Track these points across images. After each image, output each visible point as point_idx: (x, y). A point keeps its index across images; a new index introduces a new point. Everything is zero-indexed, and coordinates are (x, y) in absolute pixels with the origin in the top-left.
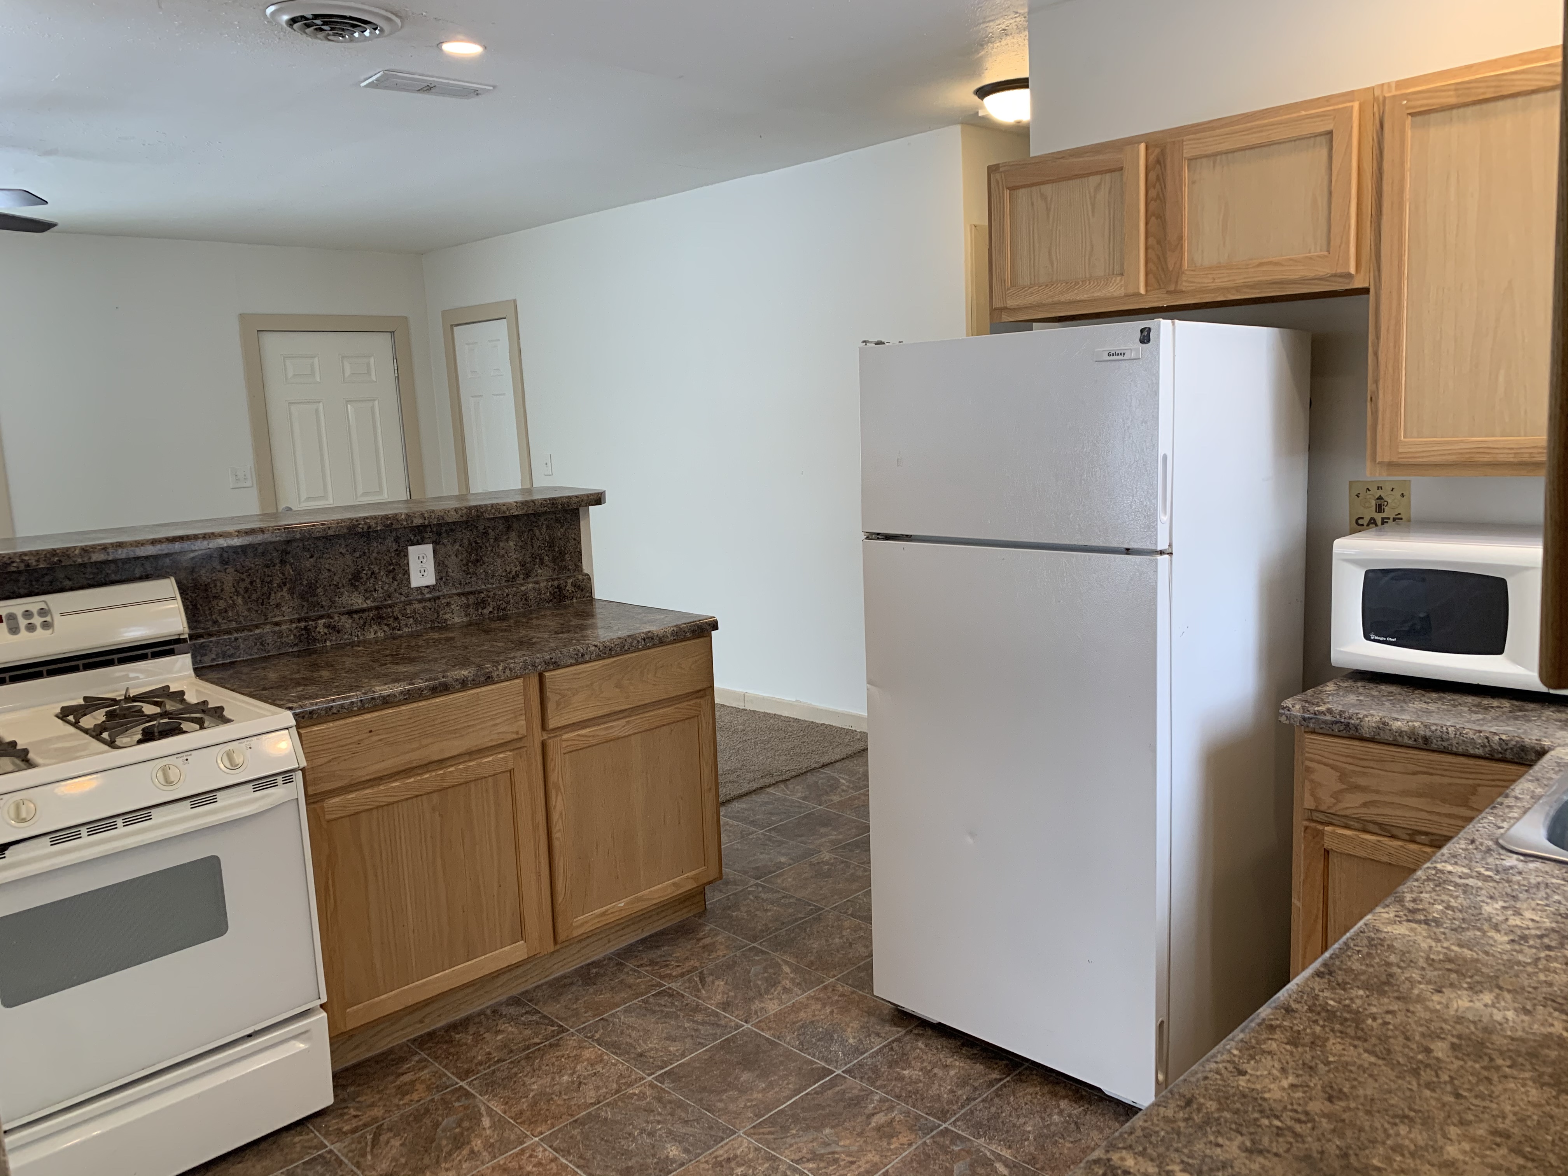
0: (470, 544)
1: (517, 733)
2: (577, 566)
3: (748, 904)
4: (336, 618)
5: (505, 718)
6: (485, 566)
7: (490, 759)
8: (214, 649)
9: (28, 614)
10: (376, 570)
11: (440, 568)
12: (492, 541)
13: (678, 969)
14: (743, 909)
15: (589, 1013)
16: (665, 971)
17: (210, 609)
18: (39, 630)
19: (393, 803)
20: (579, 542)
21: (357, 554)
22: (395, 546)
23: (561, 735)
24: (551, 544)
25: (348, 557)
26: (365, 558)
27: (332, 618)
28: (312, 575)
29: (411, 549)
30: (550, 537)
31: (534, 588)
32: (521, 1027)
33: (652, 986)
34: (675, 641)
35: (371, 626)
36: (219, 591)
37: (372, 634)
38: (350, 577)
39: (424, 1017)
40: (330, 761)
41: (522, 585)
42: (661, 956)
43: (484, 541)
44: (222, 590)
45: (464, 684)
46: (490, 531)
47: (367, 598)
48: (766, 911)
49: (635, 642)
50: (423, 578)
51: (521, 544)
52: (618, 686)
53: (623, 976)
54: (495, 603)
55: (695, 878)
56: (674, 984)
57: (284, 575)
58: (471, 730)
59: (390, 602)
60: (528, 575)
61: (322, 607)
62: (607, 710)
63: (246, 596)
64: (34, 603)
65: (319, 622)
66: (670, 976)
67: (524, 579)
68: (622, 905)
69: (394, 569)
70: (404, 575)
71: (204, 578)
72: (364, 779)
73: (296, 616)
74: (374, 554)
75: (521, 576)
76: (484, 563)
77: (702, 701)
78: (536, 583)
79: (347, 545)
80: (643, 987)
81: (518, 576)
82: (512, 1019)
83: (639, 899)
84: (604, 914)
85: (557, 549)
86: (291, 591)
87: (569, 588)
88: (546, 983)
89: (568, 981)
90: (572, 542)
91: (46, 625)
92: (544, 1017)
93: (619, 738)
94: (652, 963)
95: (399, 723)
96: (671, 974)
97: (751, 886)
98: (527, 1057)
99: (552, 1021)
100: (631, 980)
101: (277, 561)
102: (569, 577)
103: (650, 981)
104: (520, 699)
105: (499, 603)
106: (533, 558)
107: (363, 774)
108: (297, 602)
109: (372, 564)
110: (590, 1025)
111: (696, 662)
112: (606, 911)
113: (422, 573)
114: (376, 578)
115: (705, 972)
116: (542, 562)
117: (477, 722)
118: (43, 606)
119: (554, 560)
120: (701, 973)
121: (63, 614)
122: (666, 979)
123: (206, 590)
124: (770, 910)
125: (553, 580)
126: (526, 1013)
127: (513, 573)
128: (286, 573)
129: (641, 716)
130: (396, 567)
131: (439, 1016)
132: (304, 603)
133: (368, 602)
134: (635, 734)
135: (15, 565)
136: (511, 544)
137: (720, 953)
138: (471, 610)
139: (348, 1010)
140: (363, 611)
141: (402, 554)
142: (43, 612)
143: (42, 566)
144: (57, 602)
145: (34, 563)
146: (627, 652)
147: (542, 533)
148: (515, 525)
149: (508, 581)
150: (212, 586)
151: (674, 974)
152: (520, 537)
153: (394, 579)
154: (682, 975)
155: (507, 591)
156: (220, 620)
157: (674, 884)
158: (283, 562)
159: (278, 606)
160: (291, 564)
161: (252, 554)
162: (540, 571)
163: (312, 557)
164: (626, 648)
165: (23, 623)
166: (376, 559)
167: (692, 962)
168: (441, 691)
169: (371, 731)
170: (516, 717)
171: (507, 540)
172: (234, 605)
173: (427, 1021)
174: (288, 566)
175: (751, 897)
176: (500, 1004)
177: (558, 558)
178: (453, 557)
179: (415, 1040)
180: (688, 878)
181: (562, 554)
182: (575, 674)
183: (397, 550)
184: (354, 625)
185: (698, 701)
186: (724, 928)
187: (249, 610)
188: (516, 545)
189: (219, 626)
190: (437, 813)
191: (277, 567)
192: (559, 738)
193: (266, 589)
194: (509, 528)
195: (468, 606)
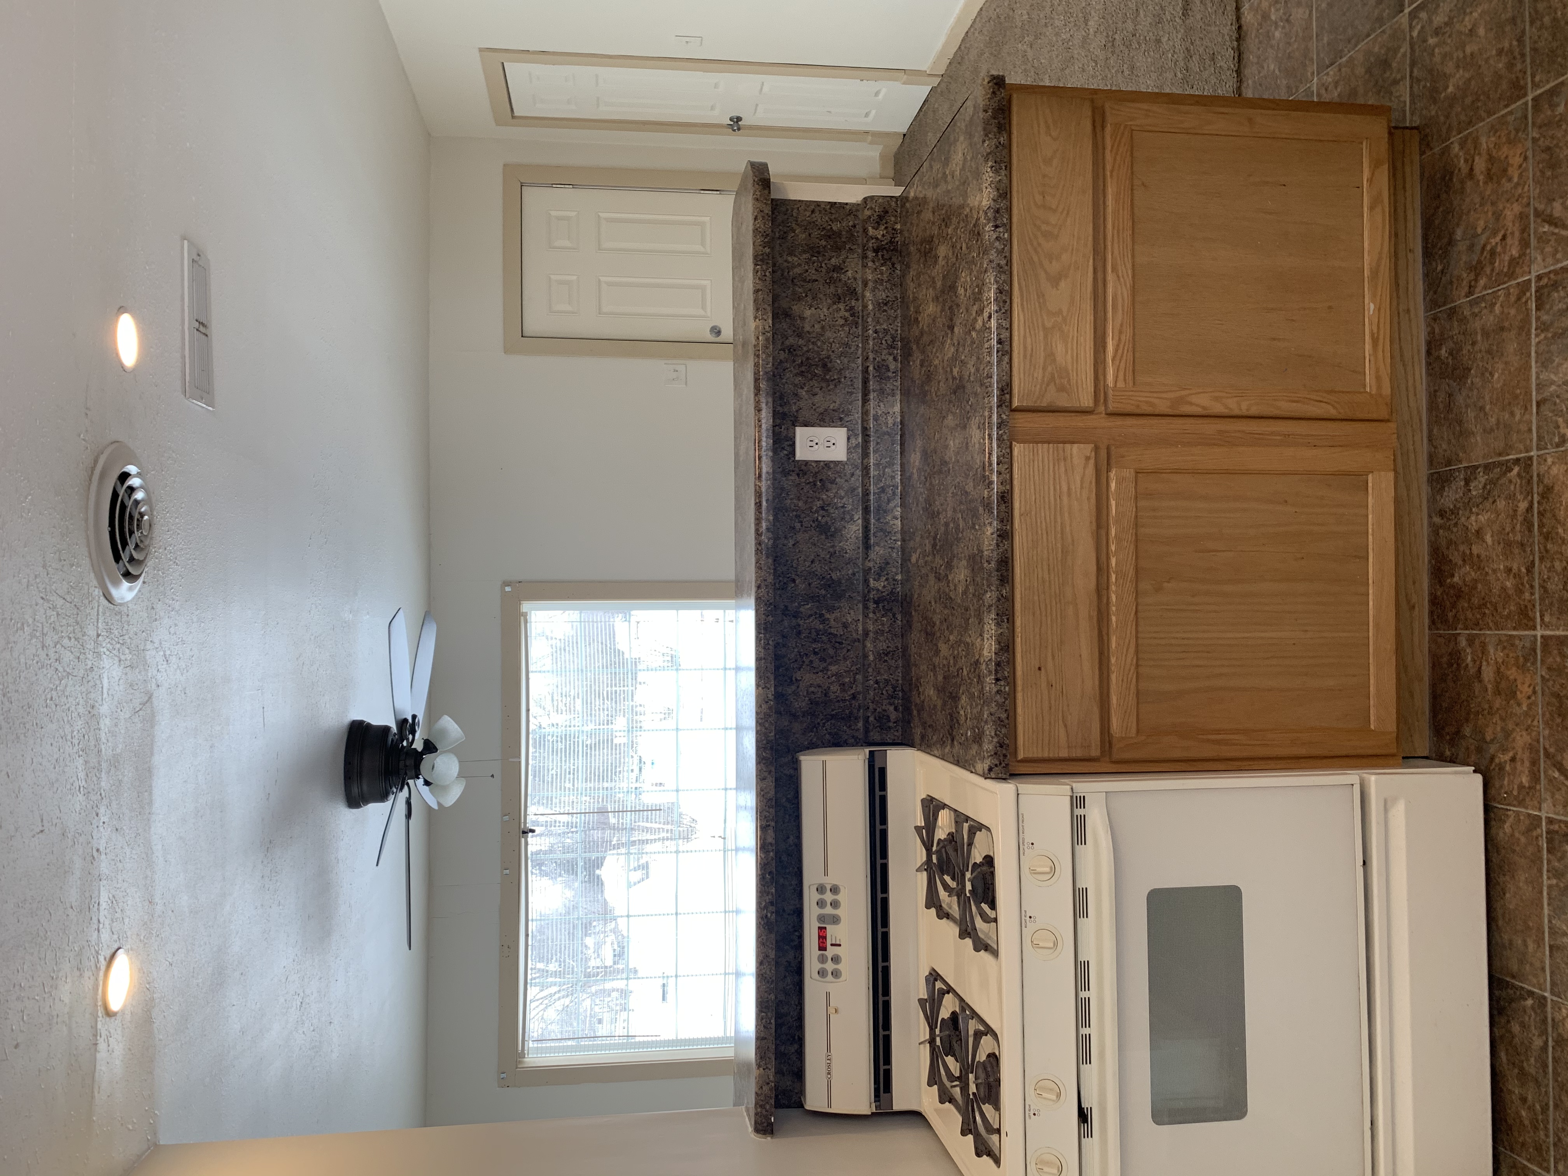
0: (802, 374)
1: (1088, 458)
2: (850, 213)
3: (1445, 56)
4: (871, 564)
5: (1063, 476)
6: (833, 356)
7: (1113, 503)
8: (884, 707)
9: (821, 904)
10: (819, 503)
11: (827, 419)
12: (801, 342)
13: (1509, 241)
14: (1449, 68)
15: (1518, 413)
16: (1501, 263)
17: (838, 701)
18: (839, 897)
19: (1137, 645)
20: (818, 204)
21: (798, 525)
22: (794, 477)
23: (1106, 386)
24: (814, 251)
25: (800, 537)
26: (803, 515)
27: (870, 569)
28: (815, 583)
29: (799, 456)
30: (804, 252)
31: (873, 290)
32: (1487, 504)
33: (1519, 299)
34: (1009, 167)
35: (887, 523)
36: (820, 690)
37: (896, 522)
38: (823, 537)
39: (1408, 601)
40: (1066, 726)
41: (865, 307)
42: (1471, 248)
43: (799, 353)
44: (819, 686)
45: (1005, 535)
46: (787, 343)
47: (852, 519)
48: (1472, 32)
49: (997, 244)
50: (837, 444)
51: (809, 299)
52: (1055, 281)
53: (1477, 325)
54: (884, 353)
55: (1376, 165)
56: (1534, 268)
57: (812, 615)
58: (1068, 529)
59: (860, 490)
60: (853, 293)
61: (854, 574)
62: (1088, 306)
63: (828, 661)
64: (810, 897)
65: (872, 585)
66: (1514, 262)
67: (857, 300)
68: (1372, 306)
69: (821, 480)
70: (829, 468)
71: (804, 704)
72: (1097, 683)
73: (860, 606)
74: (801, 504)
75: (853, 303)
76: (828, 357)
77: (1110, 119)
78: (865, 284)
79: (786, 538)
80: (1513, 312)
81: (852, 308)
82: (1468, 504)
83: (1375, 273)
84: (1375, 341)
85: (823, 243)
86: (831, 609)
87: (879, 233)
88: (1429, 424)
89: (1441, 397)
90: (817, 216)
91: (835, 890)
92: (1487, 468)
93: (1134, 287)
94: (1476, 269)
95: (1037, 630)
96: (1512, 260)
97: (1411, 28)
98: (1547, 537)
99: (1500, 464)
100: (1489, 320)
101: (794, 622)
102: (865, 230)
103: (1508, 295)
104: (1042, 448)
105: (884, 346)
106: (830, 281)
107: (1090, 682)
108: (843, 603)
109: (811, 508)
110: (1539, 428)
111: (1048, 127)
112: (1372, 334)
113: (830, 444)
114: (829, 505)
115: (1541, 207)
116: (838, 269)
117: (1059, 520)
118: (814, 889)
119: (838, 249)
120: (1537, 214)
121: (826, 873)
122: (1518, 270)
123: (817, 704)
124: (1474, 25)
125: (865, 257)
126: (1467, 482)
127: (847, 314)
128: (810, 612)
129: (1109, 244)
130: (819, 477)
131: (1414, 583)
132: (847, 595)
133: (856, 518)
134: (1133, 256)
135: (769, 915)
136: (808, 313)
137: (1516, 160)
138: (889, 386)
139: (1372, 727)
140: (866, 528)
141: (803, 467)
142: (821, 889)
143: (773, 890)
144: (812, 875)
145: (770, 897)
146: (1009, 263)
147: (798, 263)
148: (784, 304)
149: (857, 323)
150: (813, 697)
151: (1515, 252)
152: (800, 299)
153: (833, 482)
154: (1525, 244)
155: (871, 332)
156: (852, 691)
157: (1372, 208)
158: (796, 615)
159: (845, 626)
160: (800, 606)
161: (784, 650)
162: (849, 274)
163: (794, 581)
164: (1003, 262)
165: (829, 910)
166: (806, 502)
167: (1508, 213)
168: (1007, 570)
169: (1040, 669)
170: (1065, 459)
171: (803, 319)
172: (837, 675)
173: (1414, 599)
174: (802, 609)
175: (1432, 41)
176: (1432, 500)
177: (835, 242)
178: (817, 399)
179: (1433, 622)
180: (1370, 181)
181: (830, 235)
182: (1025, 356)
183: (798, 475)
184: (882, 545)
185: (1109, 129)
186: (1470, 123)
187: (845, 659)
188: (811, 307)
189: (859, 693)
190: (1165, 584)
191: (801, 622)
192: (1110, 393)
193: (824, 638)
194: (787, 314)
195: (882, 391)
